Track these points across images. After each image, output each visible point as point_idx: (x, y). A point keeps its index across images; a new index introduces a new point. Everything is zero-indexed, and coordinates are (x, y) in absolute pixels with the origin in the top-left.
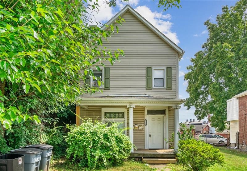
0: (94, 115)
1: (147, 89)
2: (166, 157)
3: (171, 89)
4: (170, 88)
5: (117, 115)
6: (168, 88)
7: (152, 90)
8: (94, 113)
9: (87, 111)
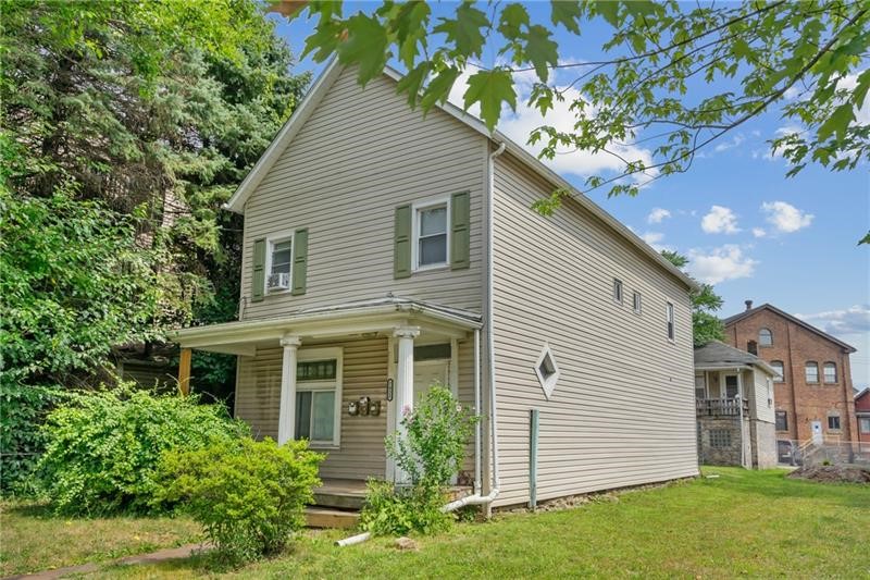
0: (267, 373)
1: (396, 279)
2: (349, 506)
3: (467, 268)
4: (463, 265)
5: (321, 368)
6: (457, 266)
7: (413, 279)
8: (268, 367)
9: (255, 364)
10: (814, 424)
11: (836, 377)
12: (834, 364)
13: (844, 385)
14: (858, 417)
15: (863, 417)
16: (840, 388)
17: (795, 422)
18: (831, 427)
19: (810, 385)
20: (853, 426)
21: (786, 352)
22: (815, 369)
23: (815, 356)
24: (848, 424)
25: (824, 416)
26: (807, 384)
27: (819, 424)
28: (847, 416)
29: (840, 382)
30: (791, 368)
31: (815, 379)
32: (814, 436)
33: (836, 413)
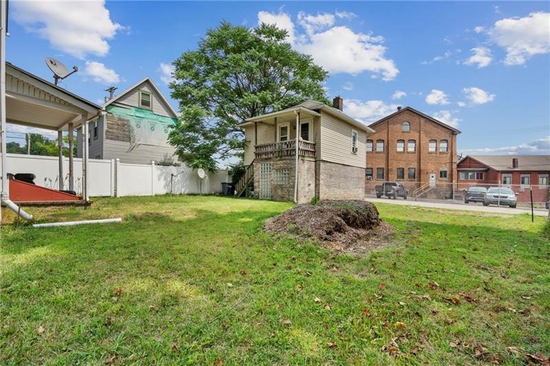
10: (431, 175)
11: (447, 148)
12: (447, 141)
13: (452, 153)
14: (458, 171)
15: (462, 171)
16: (449, 155)
17: (420, 174)
18: (441, 177)
19: (431, 153)
20: (455, 176)
21: (418, 134)
22: (435, 144)
23: (435, 136)
24: (451, 175)
25: (437, 170)
26: (429, 153)
27: (434, 175)
28: (452, 171)
29: (449, 151)
30: (420, 144)
31: (434, 150)
32: (430, 182)
33: (446, 169)
